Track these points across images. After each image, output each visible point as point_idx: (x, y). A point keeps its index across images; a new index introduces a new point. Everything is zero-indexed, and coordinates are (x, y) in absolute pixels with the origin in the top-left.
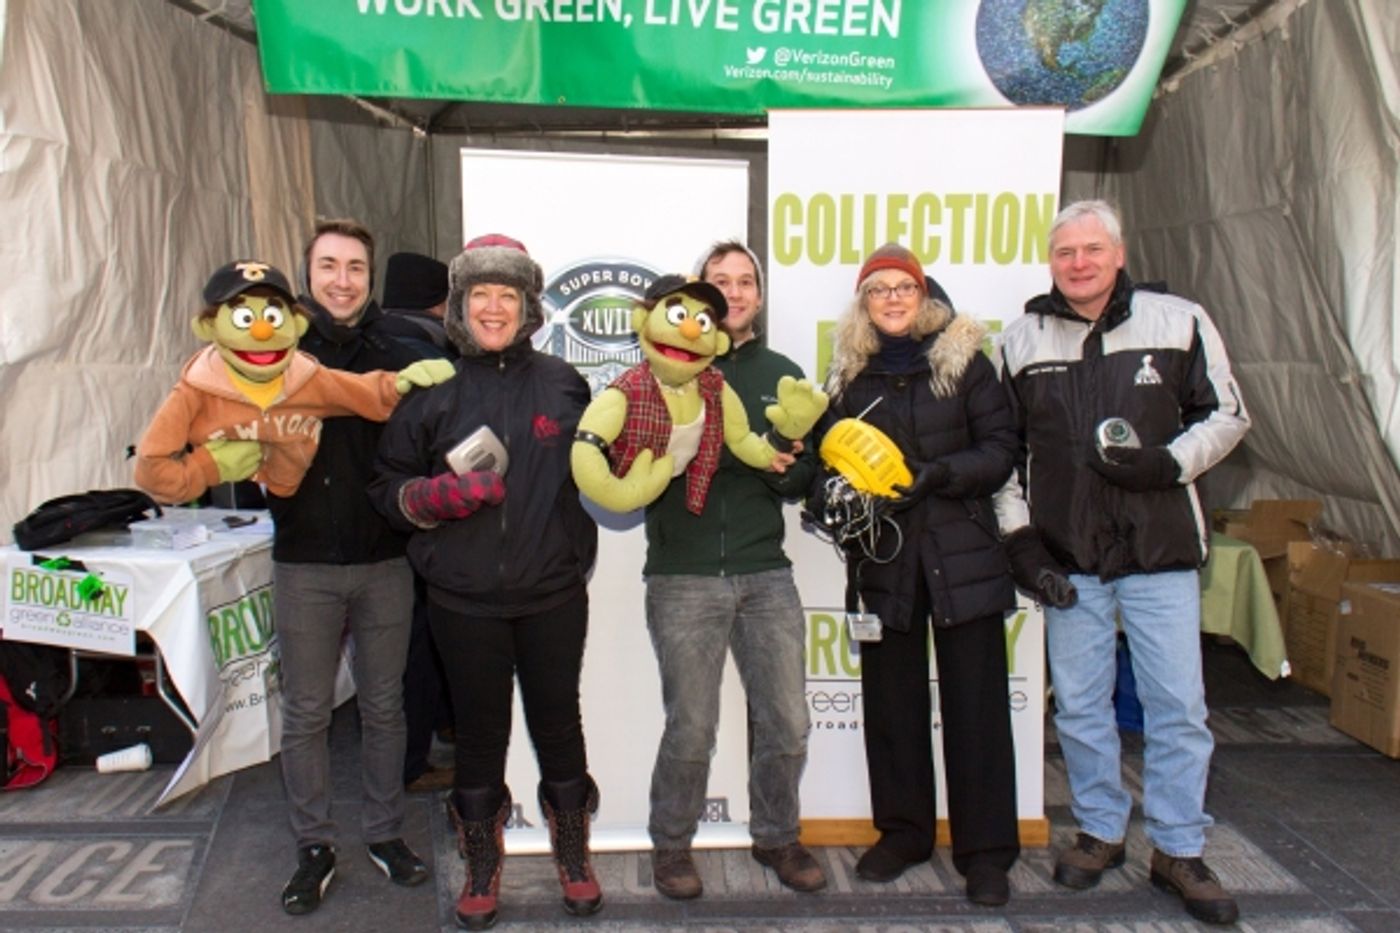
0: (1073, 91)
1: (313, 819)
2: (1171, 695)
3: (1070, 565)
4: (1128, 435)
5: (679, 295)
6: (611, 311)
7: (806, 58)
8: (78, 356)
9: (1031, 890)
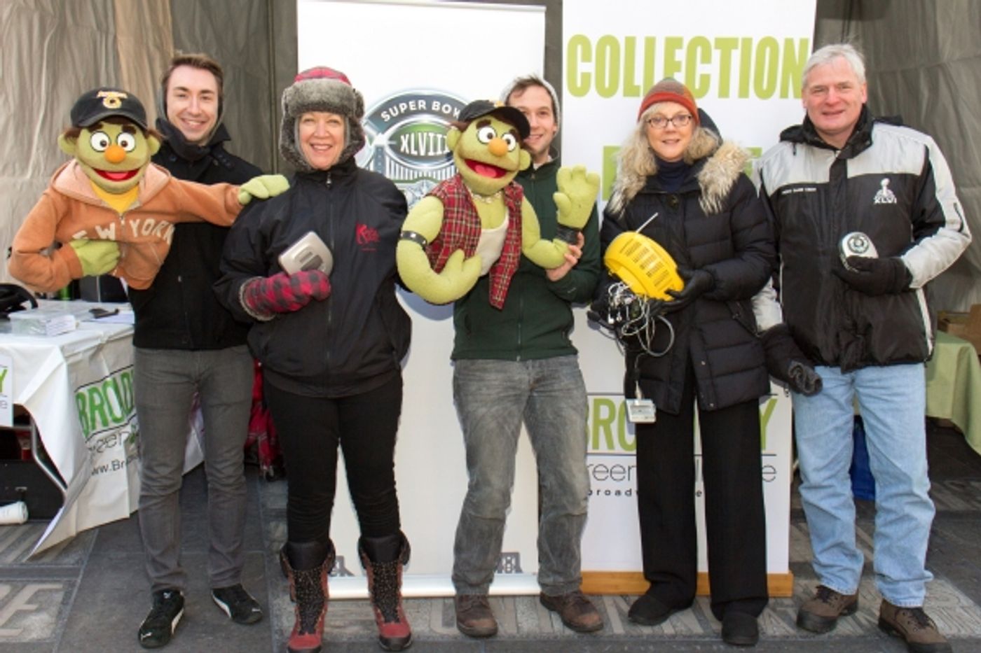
1: (165, 567)
2: (900, 470)
3: (815, 358)
4: (867, 248)
5: (488, 118)
9: (777, 634)
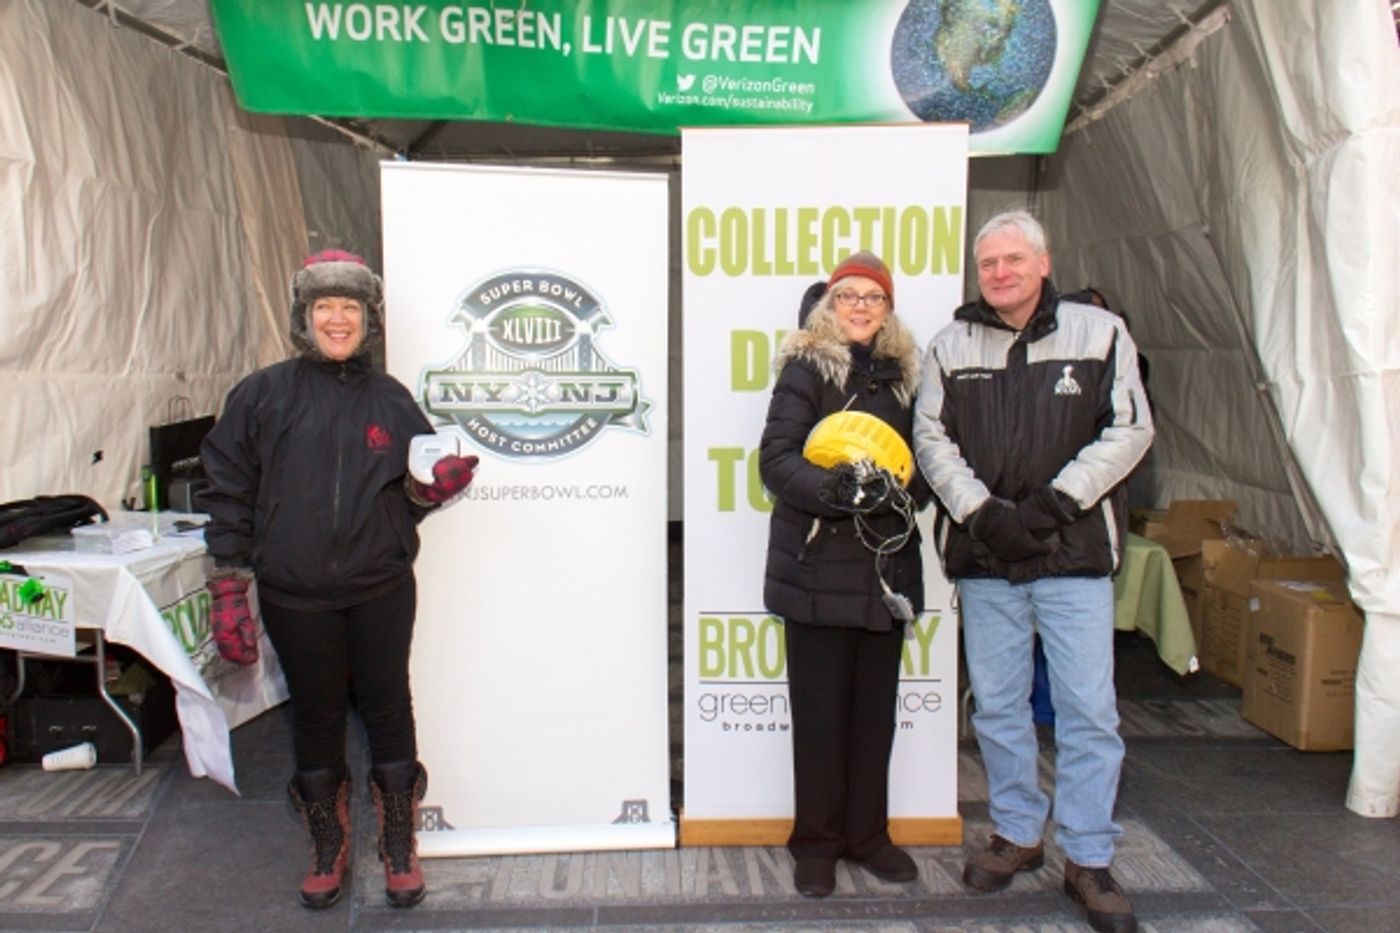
0: (987, 112)
6: (532, 320)
7: (732, 85)
8: (45, 365)
